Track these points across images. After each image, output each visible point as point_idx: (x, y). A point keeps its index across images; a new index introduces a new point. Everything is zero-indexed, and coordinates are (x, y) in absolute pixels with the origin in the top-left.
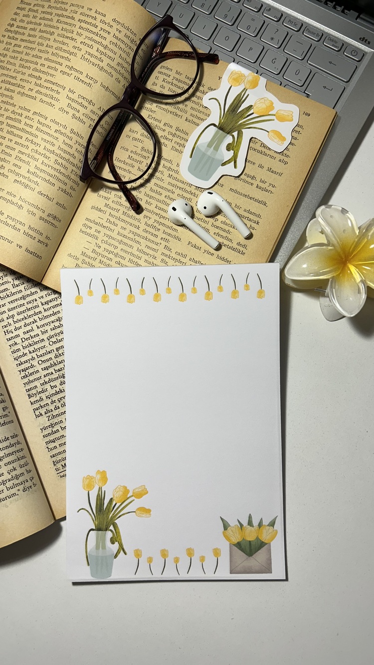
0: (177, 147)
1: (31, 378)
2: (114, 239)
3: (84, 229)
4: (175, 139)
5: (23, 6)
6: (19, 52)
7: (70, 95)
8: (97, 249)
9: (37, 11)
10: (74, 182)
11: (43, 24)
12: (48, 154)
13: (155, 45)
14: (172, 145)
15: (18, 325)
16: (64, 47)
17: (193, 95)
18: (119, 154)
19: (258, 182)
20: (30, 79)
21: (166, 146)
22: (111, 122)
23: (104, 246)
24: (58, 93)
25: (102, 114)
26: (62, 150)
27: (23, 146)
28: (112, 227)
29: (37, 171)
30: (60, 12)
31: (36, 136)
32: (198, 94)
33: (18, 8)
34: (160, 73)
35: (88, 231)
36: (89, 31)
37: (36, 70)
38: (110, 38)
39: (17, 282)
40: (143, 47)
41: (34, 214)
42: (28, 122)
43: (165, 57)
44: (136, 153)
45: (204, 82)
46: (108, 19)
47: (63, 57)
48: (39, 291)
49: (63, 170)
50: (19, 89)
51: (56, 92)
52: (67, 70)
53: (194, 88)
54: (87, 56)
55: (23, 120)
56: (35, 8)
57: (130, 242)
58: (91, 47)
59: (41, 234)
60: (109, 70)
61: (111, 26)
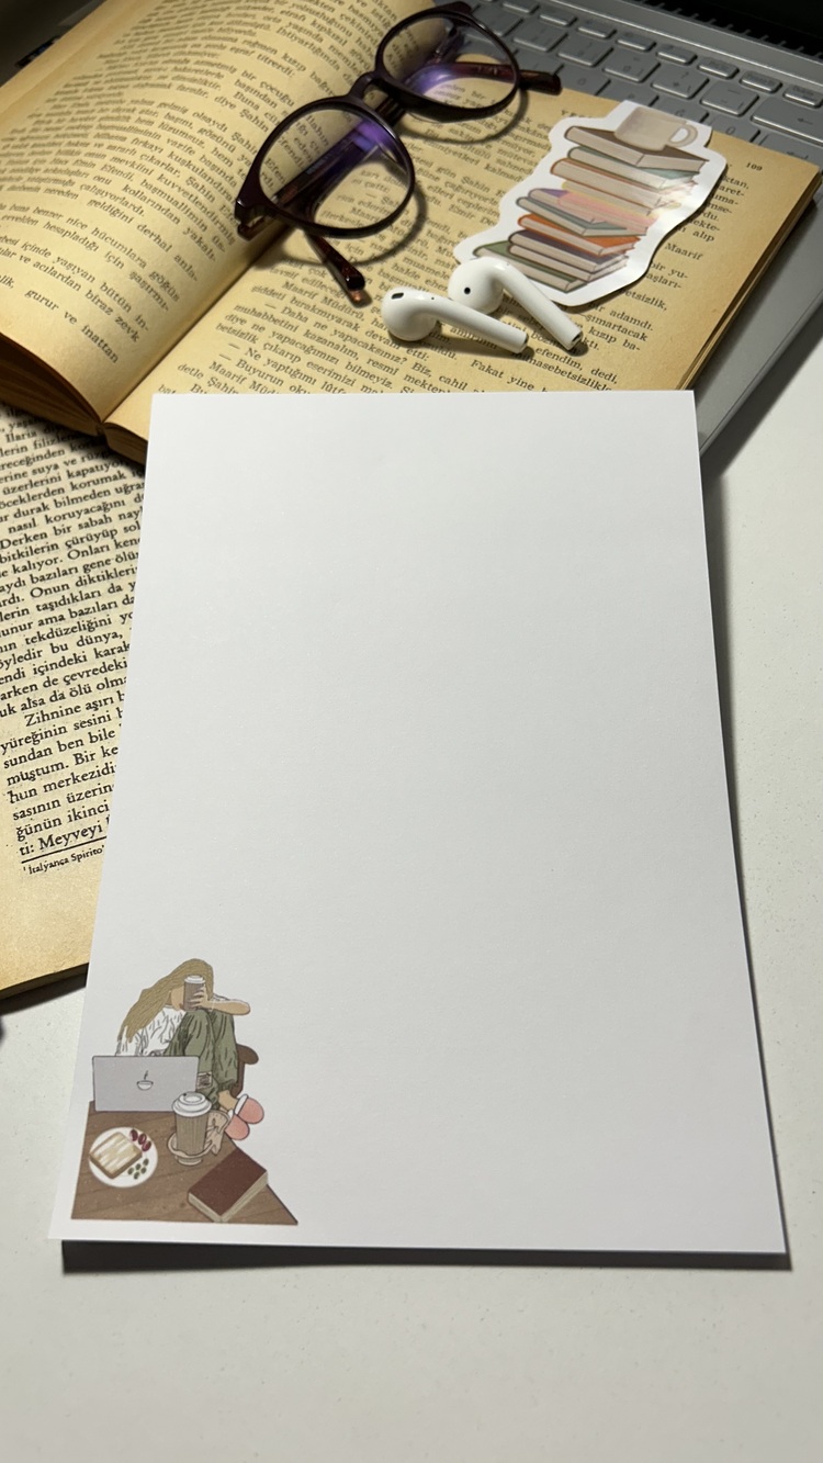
0: (463, 207)
2: (293, 342)
3: (228, 324)
4: (458, 195)
7: (244, 80)
8: (250, 361)
10: (223, 229)
12: (176, 165)
14: (452, 203)
16: (248, 20)
17: (505, 131)
21: (438, 202)
23: (267, 354)
24: (220, 76)
26: (208, 163)
27: (123, 150)
28: (294, 321)
29: (143, 189)
31: (157, 137)
35: (237, 326)
41: (119, 264)
42: (144, 117)
44: (369, 204)
45: (529, 113)
47: (240, 32)
49: (202, 198)
51: (215, 75)
52: (247, 47)
54: (290, 30)
55: (135, 116)
57: (330, 351)
58: (301, 18)
59: (128, 307)
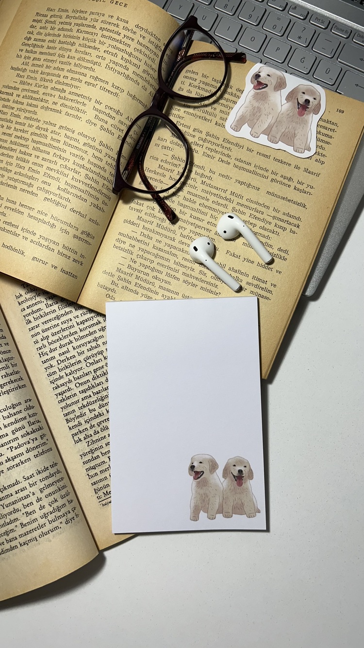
0: (209, 152)
1: (69, 402)
2: (149, 253)
3: (118, 244)
4: (206, 144)
5: (39, 18)
6: (39, 66)
7: (97, 106)
8: (132, 264)
9: (54, 22)
10: (106, 196)
11: (62, 35)
12: (78, 169)
13: (179, 48)
14: (203, 151)
15: (52, 347)
16: (87, 57)
17: (221, 97)
18: (149, 164)
19: (295, 184)
20: (53, 92)
21: (197, 152)
22: (139, 131)
23: (139, 260)
24: (84, 105)
25: (130, 124)
26: (92, 163)
27: (50, 161)
28: (147, 240)
29: (67, 187)
30: (80, 22)
31: (65, 151)
32: (226, 96)
33: (34, 20)
34: (186, 77)
35: (122, 245)
36: (112, 39)
37: (59, 83)
38: (134, 45)
39: (50, 302)
40: (168, 52)
42: (55, 136)
43: (190, 59)
44: (166, 162)
45: (231, 83)
46: (131, 26)
47: (86, 68)
48: (73, 310)
49: (94, 185)
50: (43, 104)
51: (82, 104)
52: (92, 81)
53: (222, 91)
54: (111, 65)
55: (50, 135)
56: (53, 19)
57: (166, 256)
58: (116, 55)
59: (76, 253)
60: (135, 78)
61: (135, 33)
